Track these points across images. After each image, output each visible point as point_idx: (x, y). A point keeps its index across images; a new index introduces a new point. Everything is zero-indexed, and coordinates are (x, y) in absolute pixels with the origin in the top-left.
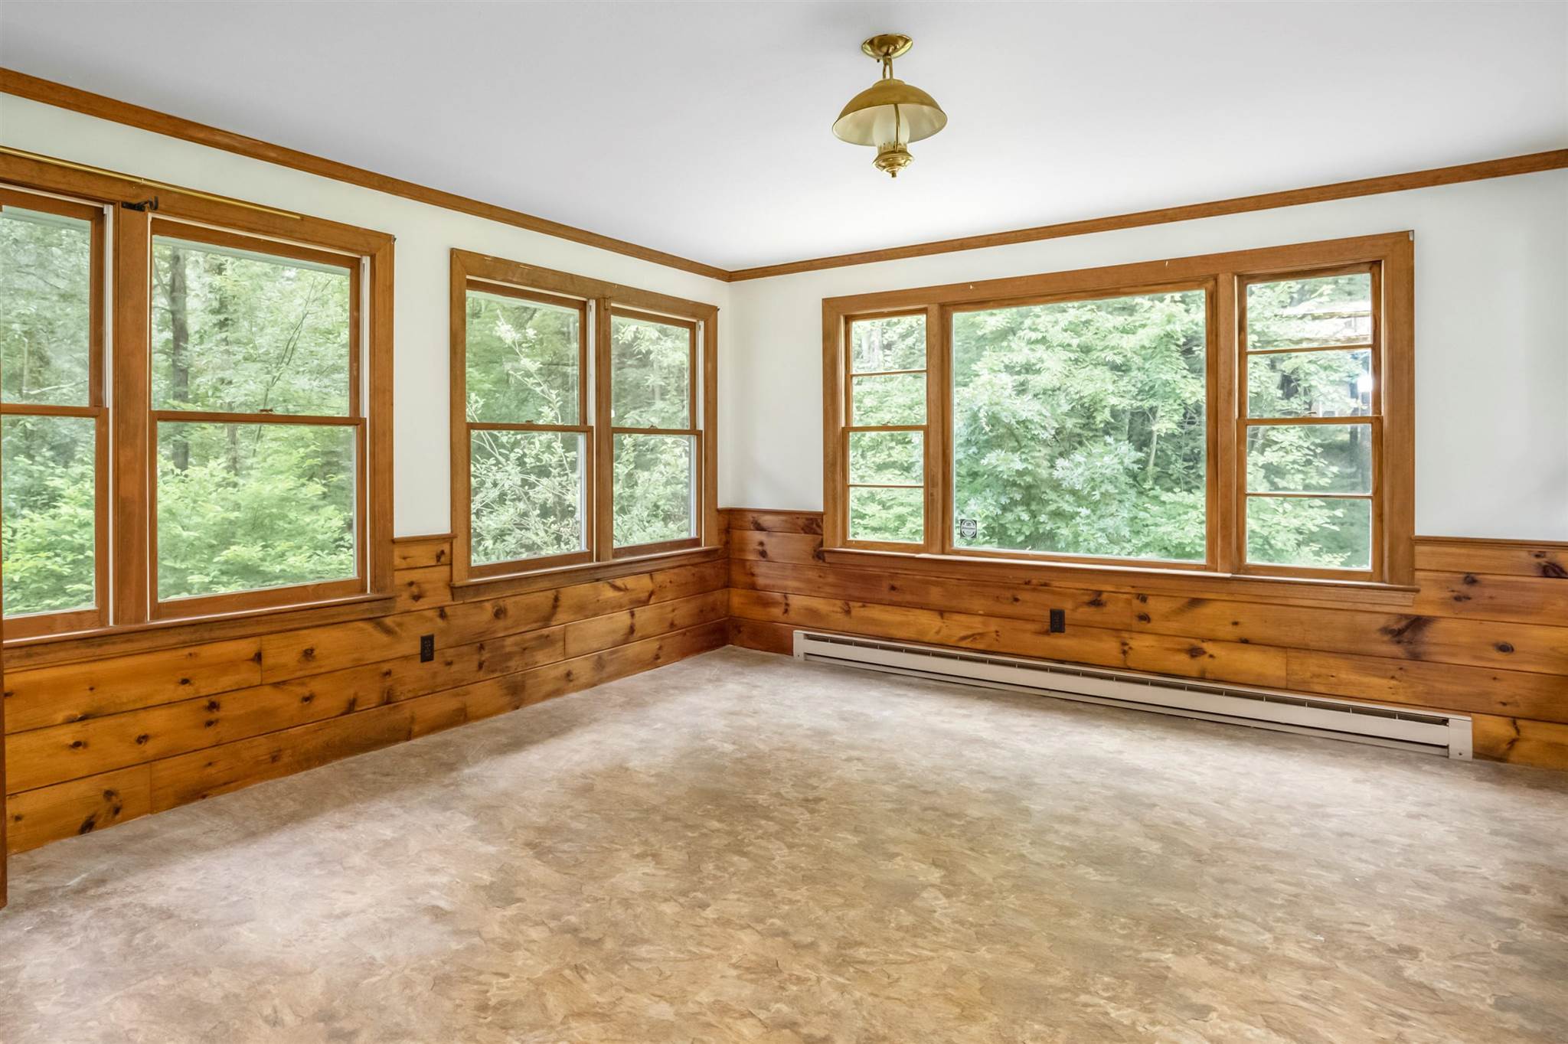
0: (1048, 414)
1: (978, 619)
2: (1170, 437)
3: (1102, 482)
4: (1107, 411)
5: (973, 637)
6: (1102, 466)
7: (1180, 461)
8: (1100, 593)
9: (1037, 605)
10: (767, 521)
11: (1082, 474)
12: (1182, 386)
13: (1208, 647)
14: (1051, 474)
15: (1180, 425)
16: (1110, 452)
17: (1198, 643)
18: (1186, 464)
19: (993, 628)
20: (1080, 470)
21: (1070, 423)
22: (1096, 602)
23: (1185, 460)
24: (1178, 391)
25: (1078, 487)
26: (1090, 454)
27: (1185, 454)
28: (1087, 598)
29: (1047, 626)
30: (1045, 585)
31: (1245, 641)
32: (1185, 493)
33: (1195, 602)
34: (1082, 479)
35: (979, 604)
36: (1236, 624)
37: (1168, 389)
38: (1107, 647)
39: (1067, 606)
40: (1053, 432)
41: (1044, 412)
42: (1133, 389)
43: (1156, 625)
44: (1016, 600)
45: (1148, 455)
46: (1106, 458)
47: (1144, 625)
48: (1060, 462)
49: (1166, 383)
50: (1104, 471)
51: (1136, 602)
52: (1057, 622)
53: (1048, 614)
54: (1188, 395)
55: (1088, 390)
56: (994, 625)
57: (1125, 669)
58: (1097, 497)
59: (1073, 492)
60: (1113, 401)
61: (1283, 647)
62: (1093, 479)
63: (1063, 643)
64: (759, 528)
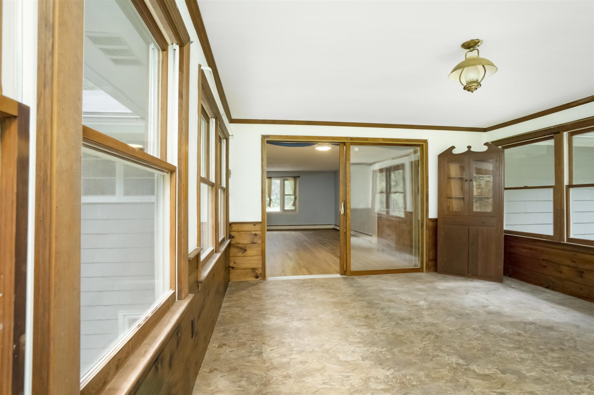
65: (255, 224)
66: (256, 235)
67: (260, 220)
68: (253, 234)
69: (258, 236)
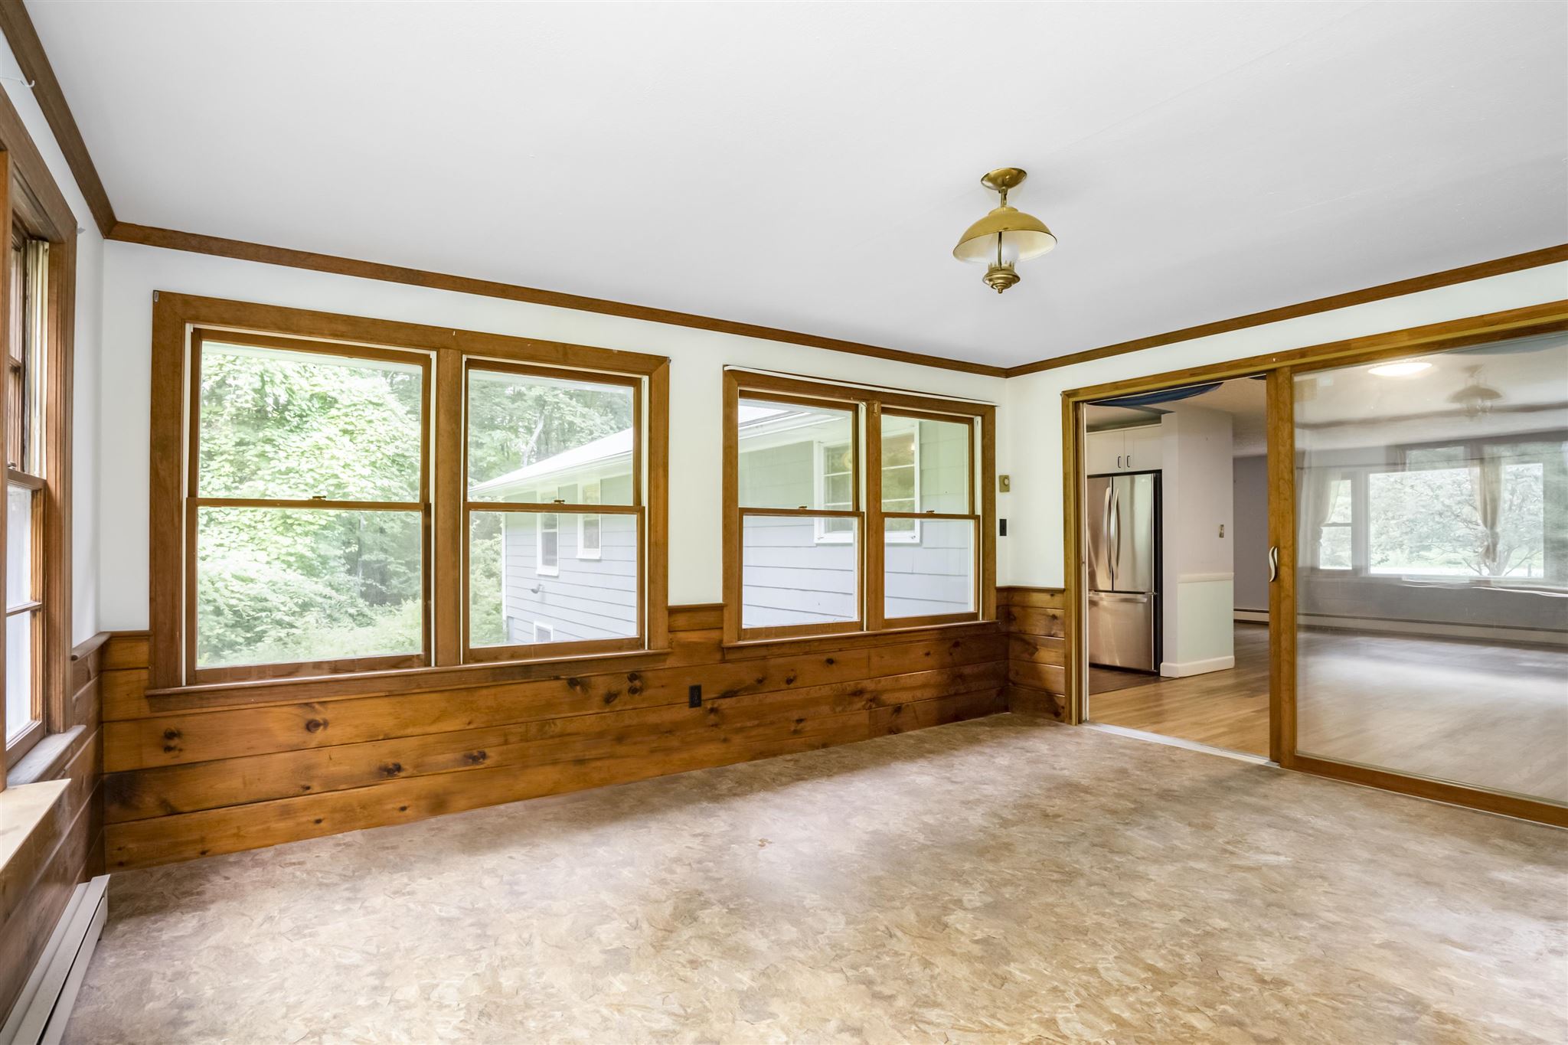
65: (1053, 592)
66: (1054, 617)
67: (1061, 585)
68: (1048, 616)
69: (1058, 621)
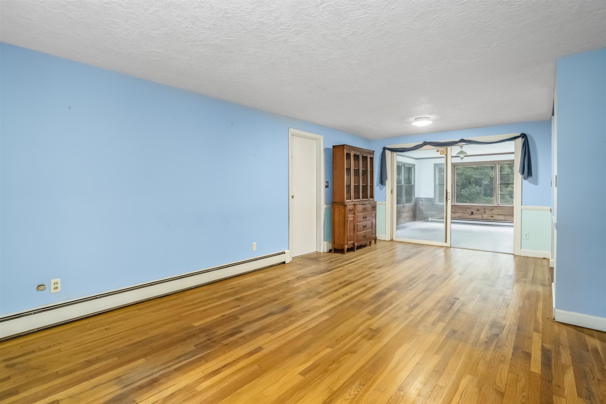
0: (460, 179)
1: (460, 214)
2: (487, 185)
3: (472, 195)
4: (473, 179)
5: (459, 217)
6: (472, 191)
7: (489, 190)
8: (478, 209)
9: (469, 211)
10: (423, 199)
11: (468, 193)
12: (490, 173)
13: (494, 216)
14: (460, 193)
15: (489, 182)
16: (474, 188)
17: (492, 215)
18: (491, 191)
19: (462, 215)
20: (467, 192)
21: (465, 181)
22: (478, 210)
23: (490, 190)
24: (489, 174)
25: (467, 196)
26: (469, 189)
27: (490, 189)
28: (477, 210)
29: (471, 214)
30: (470, 208)
31: (499, 215)
32: (490, 198)
33: (492, 210)
34: (468, 194)
35: (460, 211)
36: (498, 212)
37: (486, 174)
38: (479, 217)
39: (474, 211)
40: (461, 183)
41: (459, 179)
42: (479, 173)
43: (487, 213)
44: (466, 210)
45: (482, 188)
46: (473, 189)
47: (485, 213)
48: (463, 190)
49: (486, 172)
50: (472, 192)
51: (484, 210)
52: (472, 213)
53: (471, 212)
54: (491, 175)
55: (469, 174)
56: (462, 214)
57: (483, 220)
58: (471, 198)
59: (465, 197)
60: (474, 176)
61: (504, 215)
62: (470, 194)
63: (473, 216)
64: (422, 201)
